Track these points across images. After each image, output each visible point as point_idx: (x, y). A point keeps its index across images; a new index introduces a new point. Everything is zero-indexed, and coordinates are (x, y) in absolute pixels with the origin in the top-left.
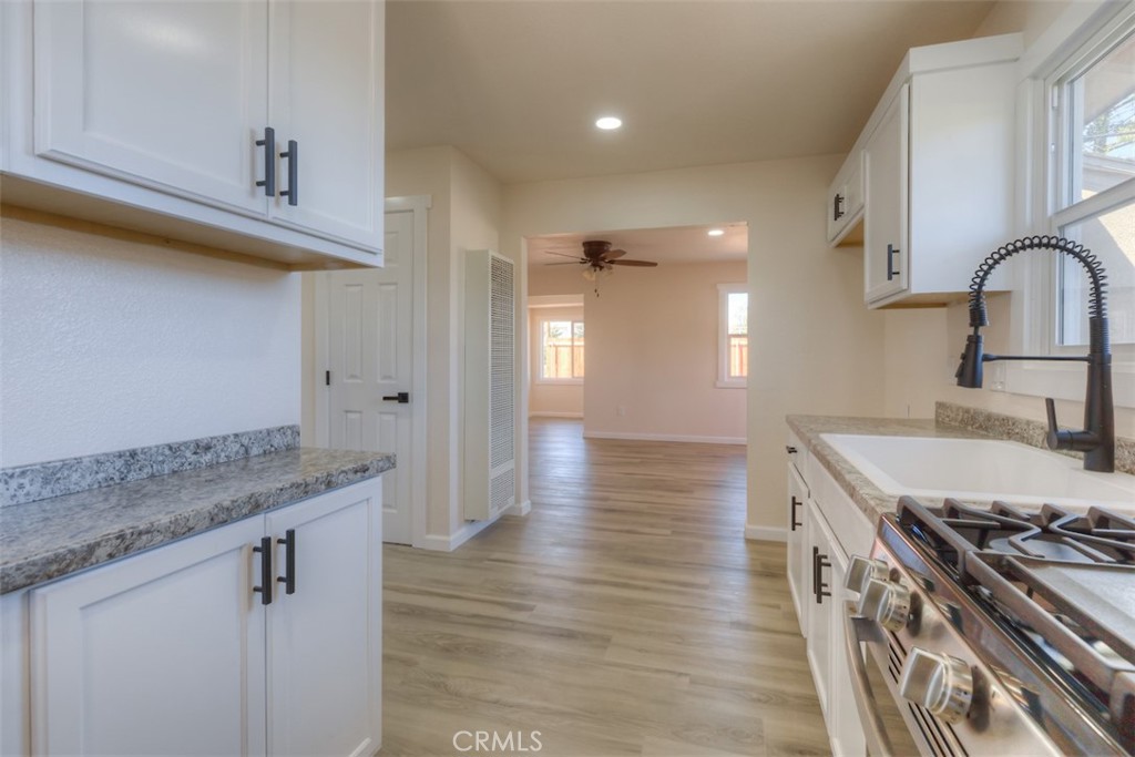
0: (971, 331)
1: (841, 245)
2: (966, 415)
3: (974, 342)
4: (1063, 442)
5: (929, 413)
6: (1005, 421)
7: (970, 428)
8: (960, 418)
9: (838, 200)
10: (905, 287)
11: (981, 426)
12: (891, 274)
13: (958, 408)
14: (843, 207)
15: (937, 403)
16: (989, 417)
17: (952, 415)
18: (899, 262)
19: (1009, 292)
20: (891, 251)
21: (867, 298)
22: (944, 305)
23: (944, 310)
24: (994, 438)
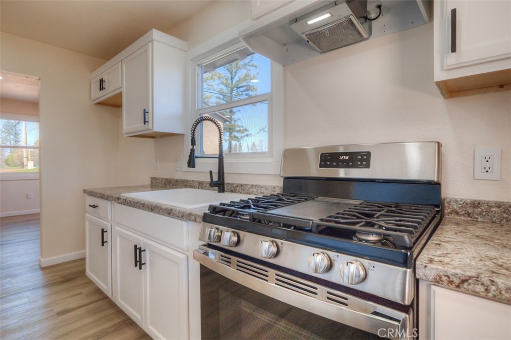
0: (191, 147)
1: (99, 104)
2: (166, 181)
3: (192, 151)
4: (213, 184)
5: (148, 182)
6: (183, 181)
7: (168, 186)
8: (163, 182)
9: (102, 81)
10: (151, 128)
11: (173, 185)
12: (145, 122)
13: (162, 179)
14: (105, 85)
15: (151, 178)
16: (177, 181)
17: (159, 182)
18: (149, 117)
19: (183, 135)
20: (145, 112)
21: (124, 131)
22: (153, 137)
23: (153, 139)
24: (180, 188)
